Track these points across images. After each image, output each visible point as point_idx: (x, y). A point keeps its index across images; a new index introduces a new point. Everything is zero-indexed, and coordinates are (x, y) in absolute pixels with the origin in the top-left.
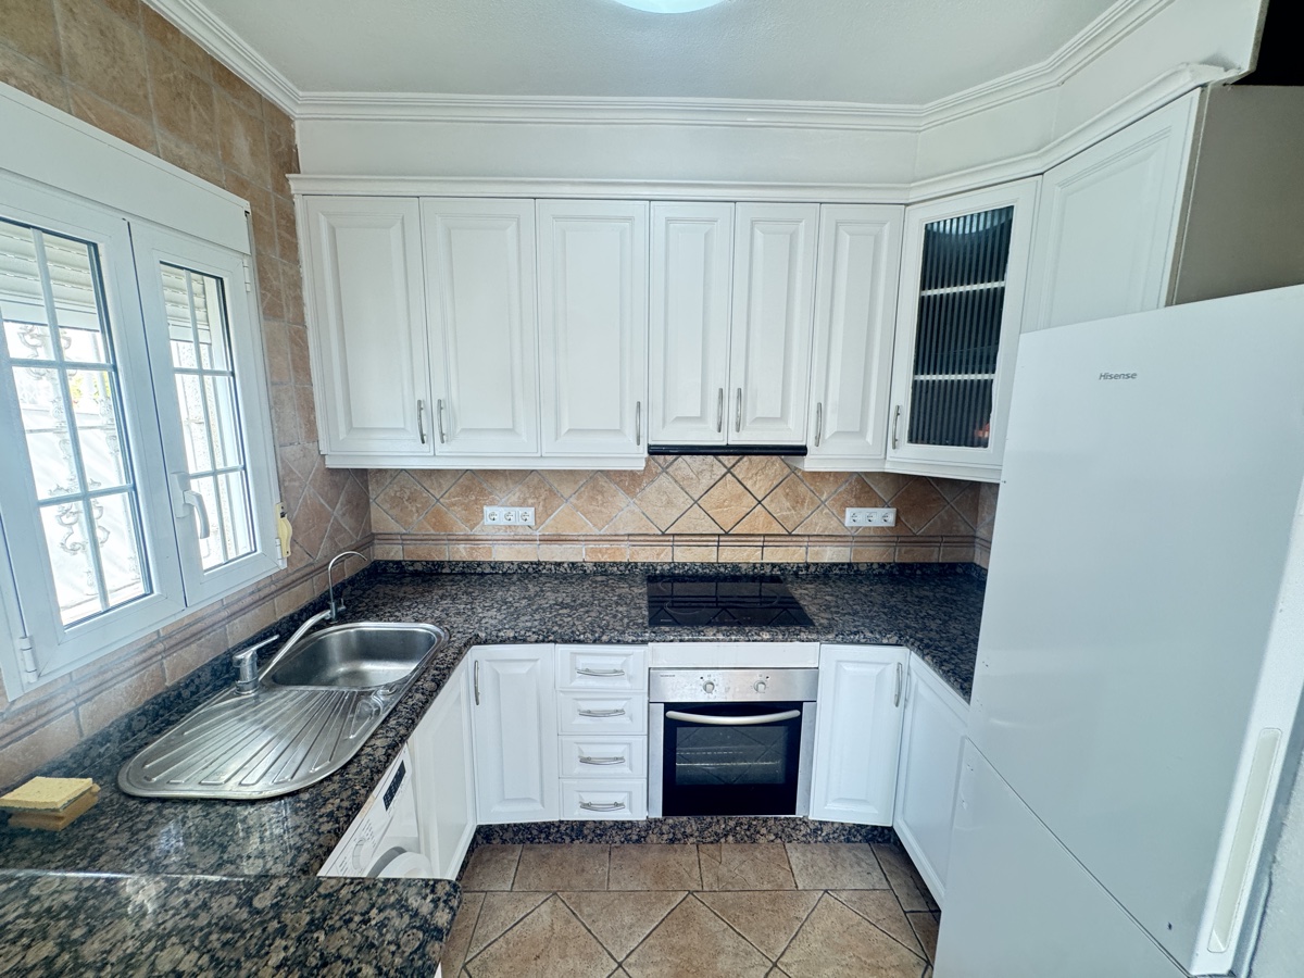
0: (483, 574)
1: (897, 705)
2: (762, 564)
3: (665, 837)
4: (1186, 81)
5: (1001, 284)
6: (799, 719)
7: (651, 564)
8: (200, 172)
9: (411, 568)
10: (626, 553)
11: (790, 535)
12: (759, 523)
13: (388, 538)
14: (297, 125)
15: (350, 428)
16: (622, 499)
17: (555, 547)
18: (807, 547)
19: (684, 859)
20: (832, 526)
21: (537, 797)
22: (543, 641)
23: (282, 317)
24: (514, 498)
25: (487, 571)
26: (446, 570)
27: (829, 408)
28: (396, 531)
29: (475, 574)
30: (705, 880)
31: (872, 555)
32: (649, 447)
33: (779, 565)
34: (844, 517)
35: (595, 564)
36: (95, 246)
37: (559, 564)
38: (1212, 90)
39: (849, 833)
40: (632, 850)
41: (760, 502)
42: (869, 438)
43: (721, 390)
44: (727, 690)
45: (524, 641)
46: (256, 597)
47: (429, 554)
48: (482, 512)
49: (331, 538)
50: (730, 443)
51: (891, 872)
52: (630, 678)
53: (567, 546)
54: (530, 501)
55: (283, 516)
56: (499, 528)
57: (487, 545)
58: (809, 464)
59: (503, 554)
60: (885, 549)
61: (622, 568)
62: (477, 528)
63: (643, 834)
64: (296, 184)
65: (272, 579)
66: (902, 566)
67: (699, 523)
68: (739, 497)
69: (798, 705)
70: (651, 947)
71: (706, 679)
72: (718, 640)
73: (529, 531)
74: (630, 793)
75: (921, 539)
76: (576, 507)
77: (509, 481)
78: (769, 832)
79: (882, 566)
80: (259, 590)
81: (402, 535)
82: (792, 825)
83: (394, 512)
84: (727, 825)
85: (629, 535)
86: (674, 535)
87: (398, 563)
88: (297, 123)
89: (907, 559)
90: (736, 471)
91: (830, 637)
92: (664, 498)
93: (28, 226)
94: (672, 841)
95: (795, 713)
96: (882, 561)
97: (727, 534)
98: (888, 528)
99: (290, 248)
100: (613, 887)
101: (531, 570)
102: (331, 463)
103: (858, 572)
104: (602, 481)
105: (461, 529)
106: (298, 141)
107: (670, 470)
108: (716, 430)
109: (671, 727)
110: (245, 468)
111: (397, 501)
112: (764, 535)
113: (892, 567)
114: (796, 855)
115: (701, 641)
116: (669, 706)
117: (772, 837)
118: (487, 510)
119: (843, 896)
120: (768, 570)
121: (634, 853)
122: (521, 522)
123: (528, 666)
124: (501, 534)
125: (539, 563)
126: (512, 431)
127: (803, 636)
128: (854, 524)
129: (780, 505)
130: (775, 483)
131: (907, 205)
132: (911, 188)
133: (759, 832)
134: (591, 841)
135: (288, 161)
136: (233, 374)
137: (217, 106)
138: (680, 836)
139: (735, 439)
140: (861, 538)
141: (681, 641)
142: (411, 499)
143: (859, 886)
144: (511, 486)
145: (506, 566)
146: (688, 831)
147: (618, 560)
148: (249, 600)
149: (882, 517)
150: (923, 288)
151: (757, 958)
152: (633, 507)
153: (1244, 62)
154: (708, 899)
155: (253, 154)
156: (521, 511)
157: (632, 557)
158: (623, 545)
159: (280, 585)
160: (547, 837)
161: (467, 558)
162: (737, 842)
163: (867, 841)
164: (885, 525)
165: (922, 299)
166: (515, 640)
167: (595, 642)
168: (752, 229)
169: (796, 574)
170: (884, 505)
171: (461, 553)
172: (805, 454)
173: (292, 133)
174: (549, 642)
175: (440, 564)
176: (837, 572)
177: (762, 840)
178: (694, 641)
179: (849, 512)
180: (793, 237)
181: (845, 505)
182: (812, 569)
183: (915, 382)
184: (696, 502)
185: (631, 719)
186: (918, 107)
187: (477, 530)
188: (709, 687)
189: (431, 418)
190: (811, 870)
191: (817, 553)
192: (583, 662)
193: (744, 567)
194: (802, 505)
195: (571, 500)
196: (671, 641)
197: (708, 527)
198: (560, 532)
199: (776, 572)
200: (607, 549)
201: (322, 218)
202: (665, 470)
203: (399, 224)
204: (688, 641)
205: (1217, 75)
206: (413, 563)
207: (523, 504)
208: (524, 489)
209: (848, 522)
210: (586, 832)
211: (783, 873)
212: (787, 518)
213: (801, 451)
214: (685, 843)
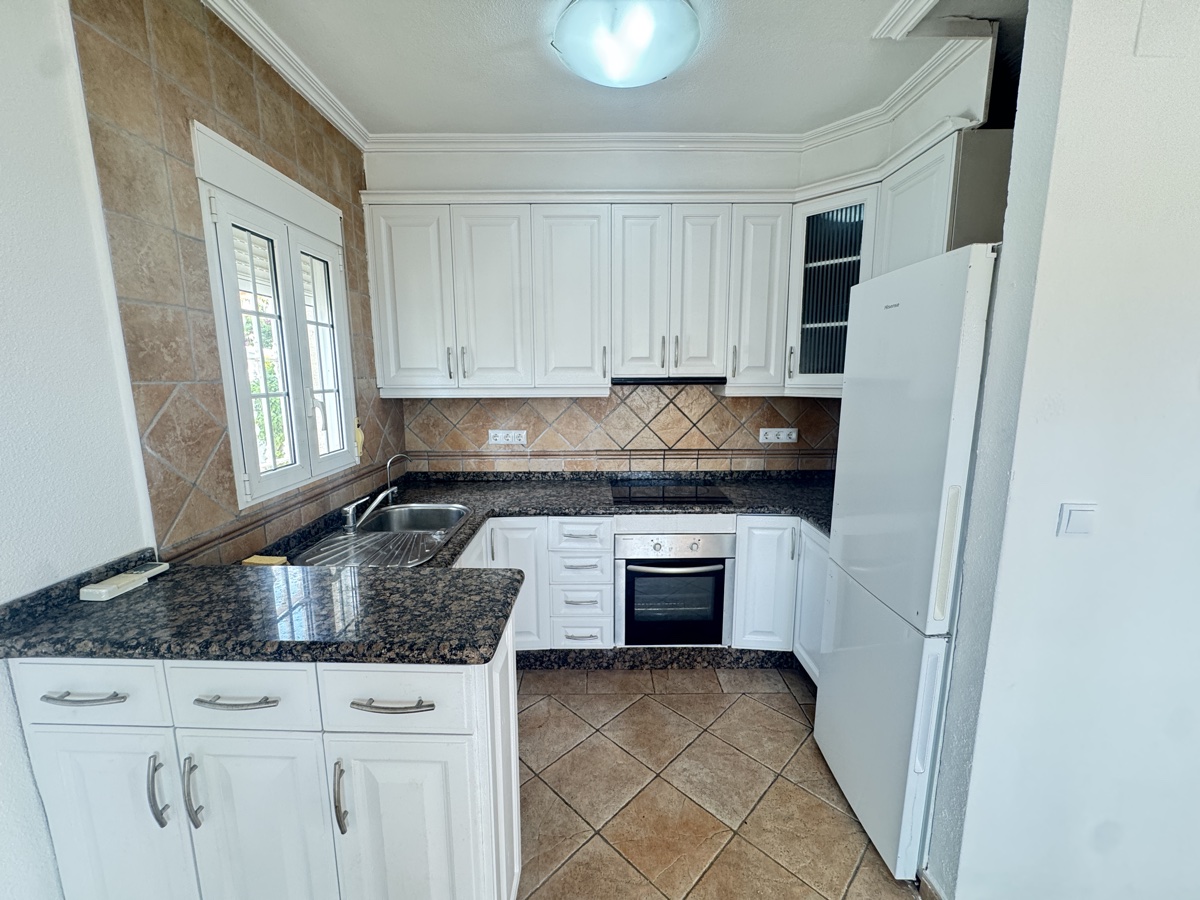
0: (488, 481)
1: (792, 558)
2: (697, 472)
3: (627, 664)
4: (950, 127)
5: (858, 258)
6: (722, 572)
7: (614, 473)
8: (317, 192)
9: (434, 477)
10: (594, 465)
11: (718, 449)
12: (694, 441)
13: (418, 455)
14: (365, 156)
15: (399, 368)
16: (591, 424)
17: (541, 460)
18: (731, 459)
19: (641, 677)
20: (750, 443)
21: (535, 632)
22: (539, 514)
23: (357, 289)
24: (511, 424)
25: (491, 479)
26: (461, 479)
27: (742, 351)
28: (423, 449)
29: (482, 481)
30: (656, 688)
31: (780, 465)
32: (613, 379)
33: (710, 472)
34: (759, 436)
35: (572, 473)
36: (272, 241)
37: (545, 473)
38: (965, 134)
39: (763, 661)
40: (605, 673)
41: (695, 425)
42: (772, 372)
43: (664, 338)
44: (671, 549)
45: (526, 514)
46: (345, 479)
47: (448, 466)
48: (488, 434)
49: (383, 449)
50: (671, 376)
51: (791, 685)
52: (601, 541)
53: (551, 459)
54: (523, 426)
55: (358, 426)
56: (500, 446)
57: (491, 459)
58: (729, 391)
59: (503, 466)
60: (790, 460)
61: (592, 476)
62: (484, 446)
63: (611, 662)
64: (364, 199)
65: (353, 470)
66: (804, 473)
67: (649, 441)
68: (679, 421)
69: (722, 561)
70: (619, 722)
71: (655, 541)
72: (664, 513)
73: (522, 449)
74: (601, 628)
75: (817, 452)
76: (557, 430)
77: (508, 411)
78: (703, 660)
79: (788, 472)
80: (346, 476)
81: (428, 452)
82: (720, 655)
83: (422, 435)
84: (672, 655)
85: (597, 451)
86: (630, 450)
87: (425, 473)
88: (365, 155)
89: (807, 467)
90: (677, 401)
91: (743, 510)
92: (623, 423)
93: (244, 230)
94: (632, 668)
95: (720, 567)
96: (788, 469)
97: (670, 449)
98: (792, 443)
99: (362, 241)
100: (590, 692)
101: (524, 478)
102: (384, 395)
103: (770, 478)
104: (576, 410)
105: (472, 448)
106: (365, 167)
107: (627, 401)
108: (660, 366)
109: (631, 577)
110: (338, 391)
111: (425, 427)
112: (699, 450)
113: (796, 473)
114: (723, 676)
115: (652, 513)
116: (629, 562)
117: (706, 664)
118: (492, 433)
119: (756, 696)
120: (702, 476)
121: (605, 674)
122: (516, 442)
123: (530, 532)
124: (502, 451)
125: (530, 473)
126: (514, 369)
127: (724, 509)
128: (766, 441)
129: (709, 427)
130: (706, 410)
131: (794, 203)
132: (795, 192)
133: (696, 661)
134: (573, 668)
135: (360, 183)
136: (332, 326)
137: (325, 150)
138: (638, 663)
139: (675, 373)
140: (772, 451)
141: (637, 513)
142: (435, 425)
143: (768, 691)
144: (508, 414)
145: (505, 475)
146: (644, 660)
147: (589, 470)
148: (341, 481)
149: (785, 435)
150: (806, 262)
151: (693, 727)
152: (599, 430)
153: (980, 116)
154: (659, 698)
155: (343, 179)
156: (517, 433)
157: (599, 467)
158: (592, 458)
159: (357, 474)
160: (541, 665)
161: (476, 469)
162: (680, 668)
163: (776, 667)
164: (790, 441)
165: (806, 270)
166: (520, 514)
167: (576, 515)
168: (684, 222)
169: (723, 479)
170: (789, 426)
171: (471, 466)
172: (725, 383)
173: (362, 161)
174: (543, 515)
175: (456, 474)
176: (754, 477)
177: (698, 667)
178: (647, 513)
179: (762, 431)
180: (713, 228)
181: (759, 426)
182: (735, 475)
183: (803, 330)
184: (647, 425)
185: (602, 571)
186: (799, 135)
187: (484, 449)
188: (658, 546)
189: (456, 361)
190: (733, 683)
191: (739, 463)
192: (568, 529)
193: (684, 474)
194: (727, 427)
195: (554, 425)
196: (630, 513)
197: (656, 444)
198: (545, 449)
199: (708, 477)
200: (580, 462)
201: (382, 220)
202: (623, 401)
203: (435, 223)
204: (642, 513)
205: (966, 124)
206: (436, 473)
207: (517, 427)
208: (519, 417)
209: (762, 439)
210: (569, 660)
211: (713, 685)
212: (715, 436)
213: (722, 381)
214: (642, 669)
